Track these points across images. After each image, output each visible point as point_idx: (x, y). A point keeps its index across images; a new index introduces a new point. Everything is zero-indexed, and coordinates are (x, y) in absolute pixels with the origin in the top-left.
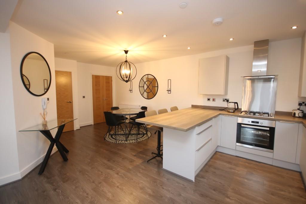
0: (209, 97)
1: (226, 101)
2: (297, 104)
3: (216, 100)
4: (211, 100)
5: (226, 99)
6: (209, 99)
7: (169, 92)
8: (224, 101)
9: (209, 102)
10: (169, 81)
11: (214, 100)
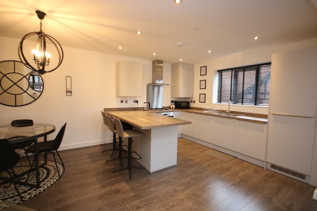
0: (122, 100)
1: (136, 102)
2: (170, 102)
3: (128, 102)
4: (124, 102)
5: (136, 101)
6: (122, 102)
7: (69, 94)
8: (135, 102)
9: (122, 104)
10: (69, 79)
11: (126, 102)
